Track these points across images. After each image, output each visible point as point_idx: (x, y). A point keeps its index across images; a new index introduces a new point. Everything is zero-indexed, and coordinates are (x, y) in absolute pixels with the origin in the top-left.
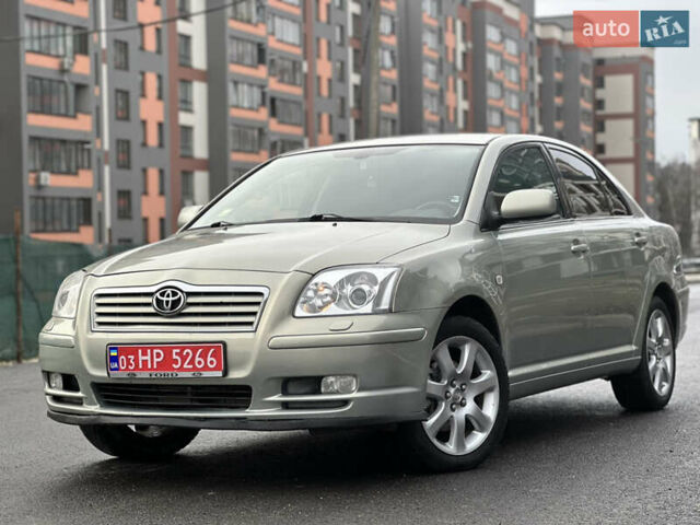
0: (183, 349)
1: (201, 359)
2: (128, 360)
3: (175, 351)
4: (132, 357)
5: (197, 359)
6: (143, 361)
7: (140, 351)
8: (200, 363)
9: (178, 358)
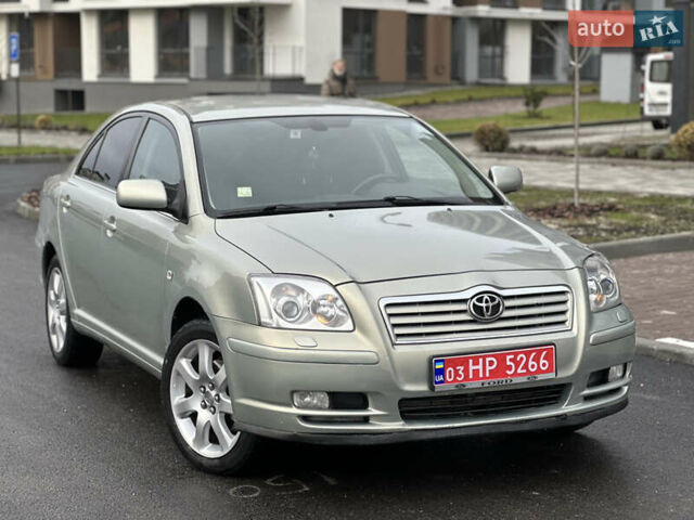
0: (516, 354)
1: (534, 363)
2: (456, 371)
3: (508, 357)
4: (462, 368)
5: (531, 363)
6: (474, 370)
7: (471, 361)
8: (533, 366)
9: (512, 364)
